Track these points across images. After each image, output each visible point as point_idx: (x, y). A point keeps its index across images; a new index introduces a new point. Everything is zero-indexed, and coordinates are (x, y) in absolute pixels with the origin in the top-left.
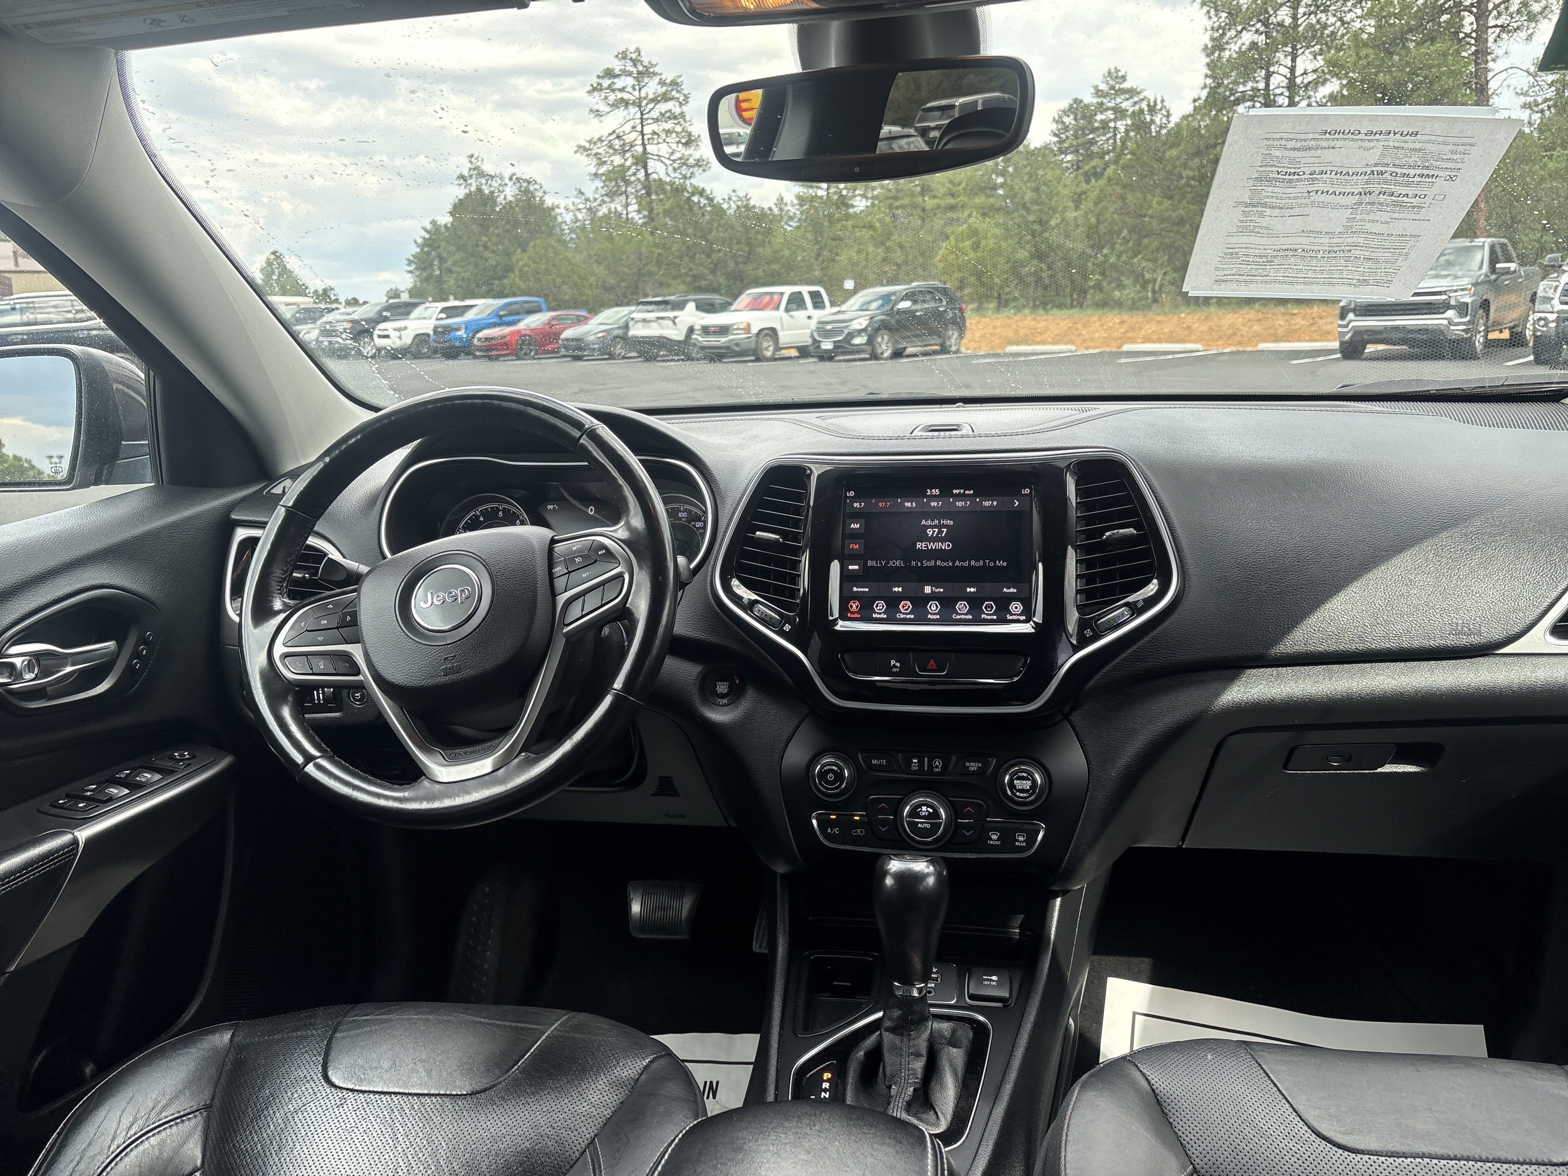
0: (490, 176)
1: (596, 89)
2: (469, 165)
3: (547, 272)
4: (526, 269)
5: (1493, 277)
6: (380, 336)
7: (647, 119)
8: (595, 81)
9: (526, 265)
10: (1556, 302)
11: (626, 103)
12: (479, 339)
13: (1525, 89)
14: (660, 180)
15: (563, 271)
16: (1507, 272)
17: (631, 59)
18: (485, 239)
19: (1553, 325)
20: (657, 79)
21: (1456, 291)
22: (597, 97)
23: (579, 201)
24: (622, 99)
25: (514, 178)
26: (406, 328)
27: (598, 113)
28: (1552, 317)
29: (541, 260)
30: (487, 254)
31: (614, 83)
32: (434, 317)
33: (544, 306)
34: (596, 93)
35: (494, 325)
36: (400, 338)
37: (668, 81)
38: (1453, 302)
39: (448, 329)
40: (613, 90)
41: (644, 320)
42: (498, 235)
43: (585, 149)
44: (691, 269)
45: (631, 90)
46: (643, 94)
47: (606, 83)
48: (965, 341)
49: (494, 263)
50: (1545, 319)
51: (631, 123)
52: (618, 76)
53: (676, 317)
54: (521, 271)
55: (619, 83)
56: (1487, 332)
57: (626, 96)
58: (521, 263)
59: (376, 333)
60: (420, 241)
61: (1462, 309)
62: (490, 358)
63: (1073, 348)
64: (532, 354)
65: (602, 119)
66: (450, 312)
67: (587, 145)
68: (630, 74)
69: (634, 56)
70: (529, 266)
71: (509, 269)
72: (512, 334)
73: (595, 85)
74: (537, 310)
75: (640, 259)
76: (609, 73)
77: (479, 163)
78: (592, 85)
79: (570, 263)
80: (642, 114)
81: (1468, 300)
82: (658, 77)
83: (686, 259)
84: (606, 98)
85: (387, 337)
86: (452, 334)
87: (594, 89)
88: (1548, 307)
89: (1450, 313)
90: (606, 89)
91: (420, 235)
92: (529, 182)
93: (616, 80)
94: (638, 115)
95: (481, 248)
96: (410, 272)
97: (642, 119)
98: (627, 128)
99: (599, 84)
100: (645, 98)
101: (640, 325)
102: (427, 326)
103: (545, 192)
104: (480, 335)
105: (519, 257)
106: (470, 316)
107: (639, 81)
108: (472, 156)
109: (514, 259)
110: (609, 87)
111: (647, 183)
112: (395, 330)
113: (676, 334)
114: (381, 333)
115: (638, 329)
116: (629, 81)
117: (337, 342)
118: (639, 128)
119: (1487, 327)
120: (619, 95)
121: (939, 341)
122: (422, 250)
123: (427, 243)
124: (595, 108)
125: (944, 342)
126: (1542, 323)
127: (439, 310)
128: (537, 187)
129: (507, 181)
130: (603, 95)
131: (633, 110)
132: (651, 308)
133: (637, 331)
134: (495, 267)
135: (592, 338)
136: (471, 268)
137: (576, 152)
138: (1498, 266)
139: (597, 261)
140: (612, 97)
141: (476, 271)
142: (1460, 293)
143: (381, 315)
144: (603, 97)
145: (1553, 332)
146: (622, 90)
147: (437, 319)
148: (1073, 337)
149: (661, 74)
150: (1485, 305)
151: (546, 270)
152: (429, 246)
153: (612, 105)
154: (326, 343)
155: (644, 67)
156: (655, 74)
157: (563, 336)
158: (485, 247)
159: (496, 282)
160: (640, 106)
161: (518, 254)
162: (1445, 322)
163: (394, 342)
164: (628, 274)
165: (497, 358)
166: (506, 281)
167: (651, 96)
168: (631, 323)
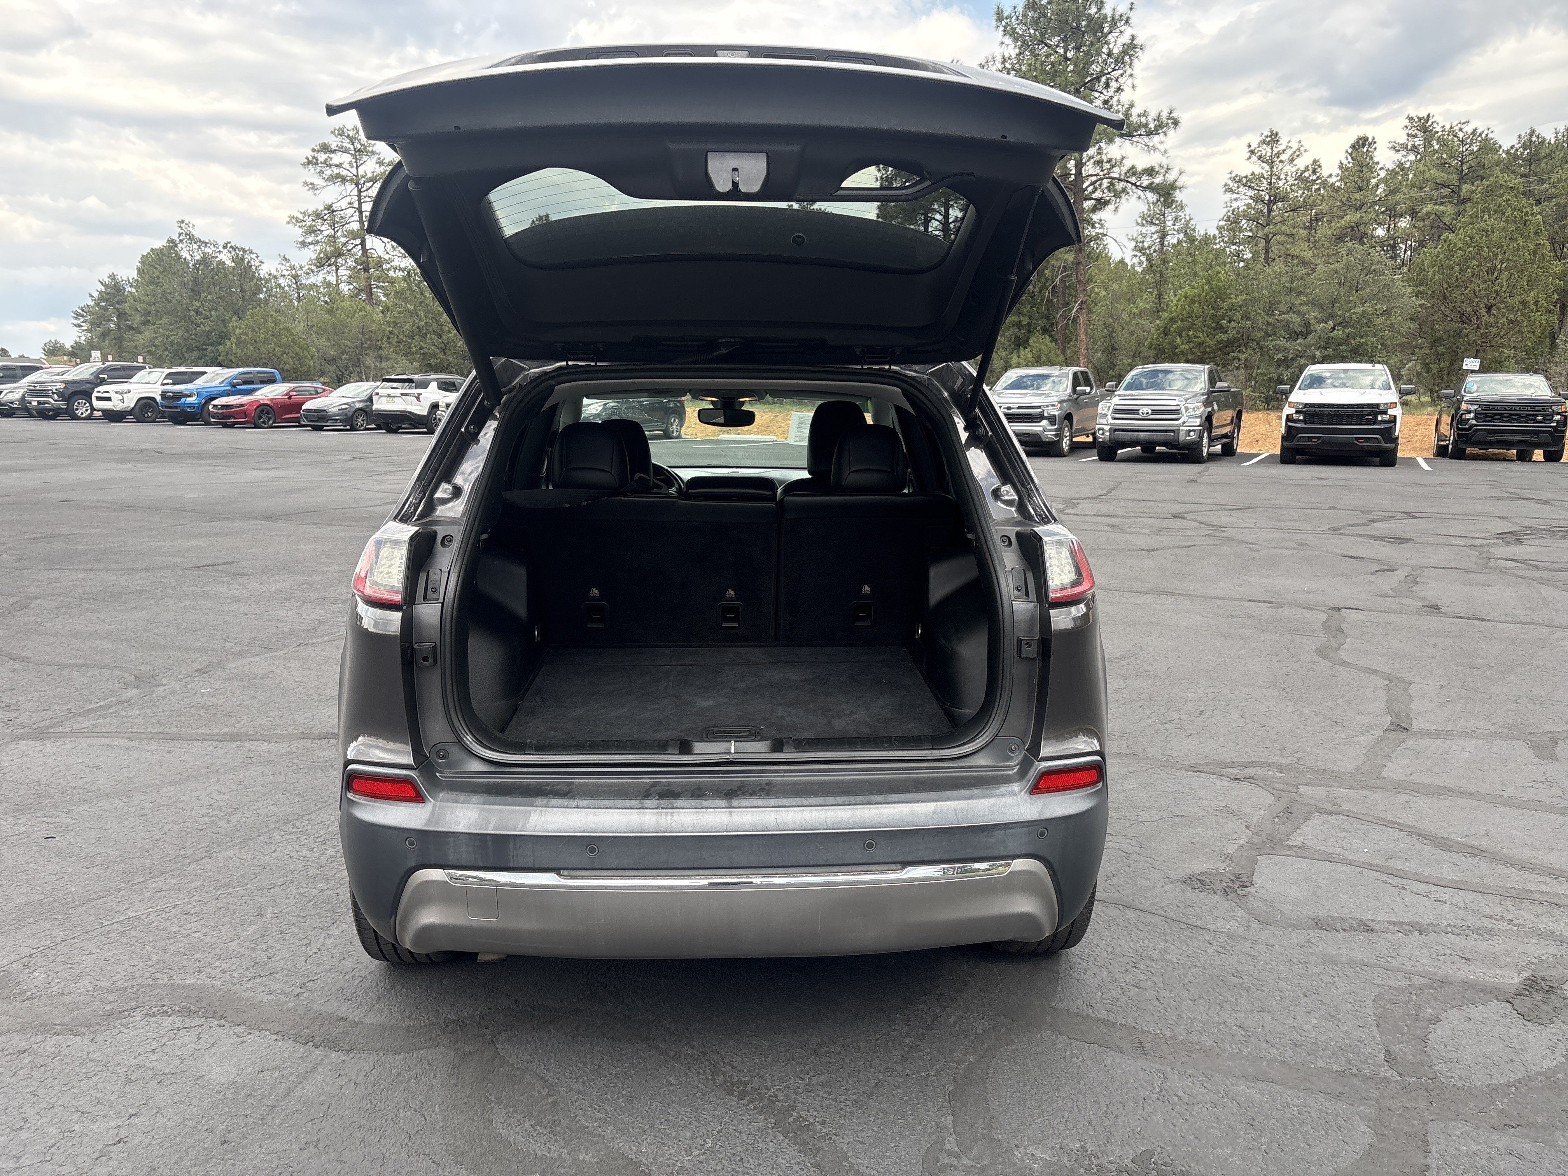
0: (204, 242)
1: (310, 162)
2: (179, 230)
3: (266, 341)
4: (244, 337)
5: (1075, 396)
6: (99, 399)
7: (365, 197)
8: (310, 154)
9: (243, 333)
10: (1109, 417)
11: (344, 180)
12: (215, 406)
13: (1135, 236)
14: (380, 257)
15: (284, 340)
16: (1084, 393)
17: (348, 136)
18: (197, 304)
19: (1107, 434)
20: (374, 159)
21: (1047, 406)
22: (312, 170)
23: (283, 268)
24: (338, 176)
25: (229, 245)
26: (129, 392)
27: (313, 187)
28: (1107, 428)
29: (260, 329)
30: (199, 320)
31: (331, 159)
32: (160, 382)
33: (278, 377)
34: (310, 166)
35: (228, 394)
36: (122, 401)
37: (386, 161)
38: (1046, 415)
39: (178, 396)
40: (330, 166)
41: (389, 396)
42: (212, 301)
43: (298, 220)
44: (422, 348)
45: (348, 167)
46: (361, 172)
47: (322, 157)
48: (684, 427)
49: (207, 329)
50: (1102, 429)
51: (348, 199)
52: (334, 151)
53: (420, 394)
54: (238, 338)
55: (336, 159)
56: (1072, 437)
57: (344, 173)
58: (237, 331)
59: (95, 394)
60: (96, 295)
61: (1052, 420)
62: (225, 426)
63: (775, 438)
64: (271, 422)
65: (318, 192)
66: (177, 378)
67: (301, 217)
68: (347, 151)
69: (351, 134)
70: (246, 334)
71: (223, 336)
72: (250, 404)
73: (310, 159)
74: (272, 381)
75: (363, 334)
76: (325, 148)
77: (190, 229)
78: (307, 158)
79: (291, 334)
80: (360, 191)
81: (1056, 413)
82: (377, 156)
83: (417, 338)
84: (321, 172)
85: (109, 399)
86: (183, 400)
87: (309, 162)
88: (1104, 421)
89: (1044, 423)
90: (321, 163)
91: (96, 289)
92: (244, 251)
93: (332, 156)
94: (355, 192)
95: (192, 313)
96: (79, 326)
97: (359, 196)
98: (344, 204)
99: (314, 157)
100: (363, 177)
101: (384, 399)
102: (155, 392)
103: (261, 262)
104: (214, 403)
105: (235, 324)
106: (200, 382)
107: (356, 159)
108: (183, 222)
109: (230, 326)
110: (325, 162)
111: (364, 259)
112: (116, 393)
113: (421, 409)
114: (99, 395)
115: (381, 404)
116: (346, 158)
117: (48, 403)
118: (356, 205)
119: (1071, 433)
120: (336, 171)
121: (663, 427)
122: (98, 305)
123: (103, 297)
124: (310, 180)
125: (667, 428)
126: (1101, 432)
127: (164, 375)
128: (254, 256)
129: (221, 249)
130: (318, 169)
131: (350, 188)
132: (395, 385)
133: (381, 405)
134: (208, 333)
135: (335, 410)
136: (181, 332)
137: (288, 223)
138: (1078, 388)
139: (317, 333)
140: (328, 172)
141: (186, 335)
142: (1050, 408)
143: (97, 377)
144: (318, 170)
145: (1108, 438)
146: (339, 166)
147: (163, 384)
148: (775, 428)
149: (379, 154)
150: (1069, 417)
151: (266, 339)
152: (106, 300)
153: (327, 180)
154: (35, 403)
155: (362, 145)
156: (373, 153)
157: (304, 407)
158: (197, 312)
159: (210, 348)
160: (357, 184)
161: (234, 322)
162: (1041, 429)
163: (115, 405)
164: (350, 348)
165: (232, 426)
166: (221, 348)
167: (369, 175)
168: (375, 398)
